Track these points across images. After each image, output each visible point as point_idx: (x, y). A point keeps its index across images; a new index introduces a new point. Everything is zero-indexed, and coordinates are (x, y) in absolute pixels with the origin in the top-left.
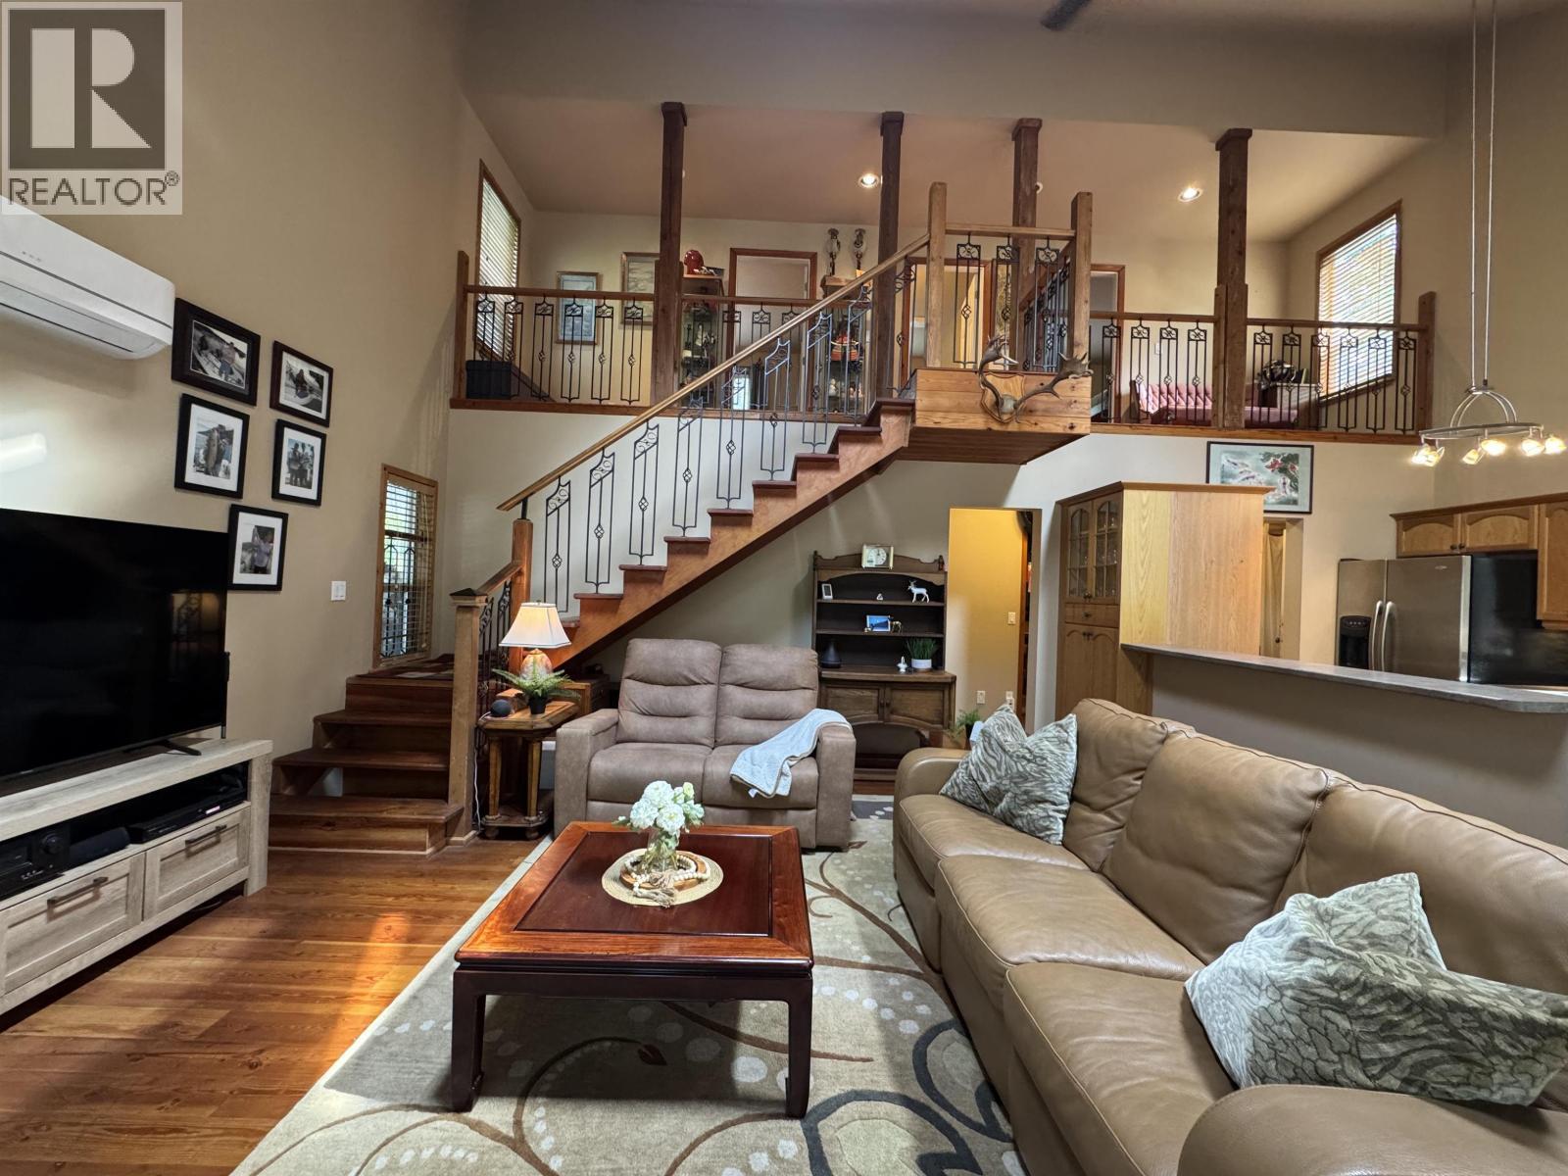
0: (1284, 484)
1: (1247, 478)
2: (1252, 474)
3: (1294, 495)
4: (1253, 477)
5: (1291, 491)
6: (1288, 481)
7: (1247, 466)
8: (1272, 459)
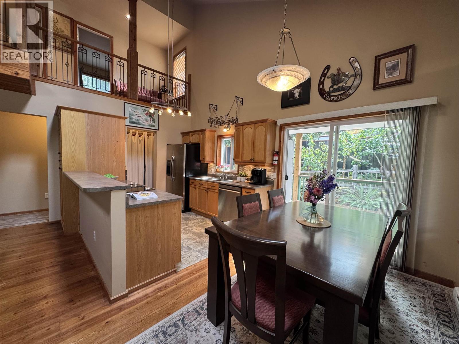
0: (151, 120)
1: (138, 117)
2: (140, 116)
3: (154, 124)
4: (140, 117)
5: (153, 123)
6: (152, 119)
7: (138, 113)
8: (146, 112)
